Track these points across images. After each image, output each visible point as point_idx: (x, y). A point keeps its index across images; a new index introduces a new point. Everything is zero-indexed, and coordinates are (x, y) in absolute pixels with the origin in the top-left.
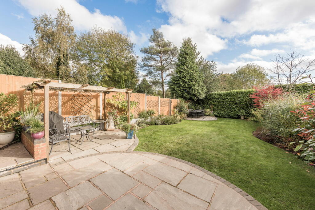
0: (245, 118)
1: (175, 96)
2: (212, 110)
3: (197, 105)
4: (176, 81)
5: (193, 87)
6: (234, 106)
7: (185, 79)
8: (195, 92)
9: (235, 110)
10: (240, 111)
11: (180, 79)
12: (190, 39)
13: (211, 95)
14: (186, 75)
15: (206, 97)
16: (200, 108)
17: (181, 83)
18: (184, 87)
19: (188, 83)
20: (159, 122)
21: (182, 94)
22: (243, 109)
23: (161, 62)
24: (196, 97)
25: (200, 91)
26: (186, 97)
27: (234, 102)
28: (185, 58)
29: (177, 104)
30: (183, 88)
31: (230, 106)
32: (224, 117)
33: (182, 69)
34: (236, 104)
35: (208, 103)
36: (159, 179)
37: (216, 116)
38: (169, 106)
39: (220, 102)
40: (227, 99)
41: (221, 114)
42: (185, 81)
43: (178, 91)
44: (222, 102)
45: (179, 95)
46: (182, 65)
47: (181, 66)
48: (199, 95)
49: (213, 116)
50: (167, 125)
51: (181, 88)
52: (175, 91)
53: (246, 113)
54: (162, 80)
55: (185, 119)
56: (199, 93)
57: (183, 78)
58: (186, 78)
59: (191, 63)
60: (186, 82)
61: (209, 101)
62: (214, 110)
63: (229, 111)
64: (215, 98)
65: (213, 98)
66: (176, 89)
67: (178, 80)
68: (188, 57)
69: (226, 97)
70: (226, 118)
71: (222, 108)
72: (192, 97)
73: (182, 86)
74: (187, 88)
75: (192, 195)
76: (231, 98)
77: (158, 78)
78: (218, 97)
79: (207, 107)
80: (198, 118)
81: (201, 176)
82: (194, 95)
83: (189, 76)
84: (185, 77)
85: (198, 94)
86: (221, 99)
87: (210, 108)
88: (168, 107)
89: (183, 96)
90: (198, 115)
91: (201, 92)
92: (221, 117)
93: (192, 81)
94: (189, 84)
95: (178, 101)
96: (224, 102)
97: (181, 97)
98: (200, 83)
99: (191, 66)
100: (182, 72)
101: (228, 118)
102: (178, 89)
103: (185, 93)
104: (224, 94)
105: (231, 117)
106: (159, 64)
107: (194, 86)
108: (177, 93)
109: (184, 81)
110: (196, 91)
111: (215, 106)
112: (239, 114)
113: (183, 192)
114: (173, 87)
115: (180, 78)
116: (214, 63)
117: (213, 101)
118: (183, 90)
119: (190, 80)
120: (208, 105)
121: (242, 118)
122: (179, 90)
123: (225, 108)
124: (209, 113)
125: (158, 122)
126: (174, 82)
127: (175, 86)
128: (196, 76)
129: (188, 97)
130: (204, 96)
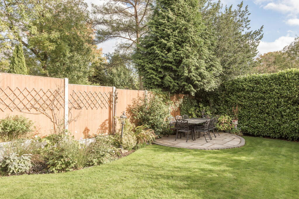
2: (236, 119)
3: (201, 106)
5: (185, 61)
6: (289, 108)
8: (190, 72)
9: (294, 120)
13: (233, 83)
14: (169, 32)
15: (222, 86)
16: (209, 113)
17: (158, 51)
18: (164, 59)
19: (175, 51)
21: (160, 77)
23: (136, 17)
24: (192, 84)
25: (203, 71)
26: (170, 86)
27: (290, 99)
30: (163, 62)
31: (280, 109)
32: (264, 137)
33: (163, 17)
35: (227, 101)
37: (246, 134)
38: (111, 108)
39: (254, 98)
40: (271, 90)
41: (257, 127)
42: (166, 45)
43: (150, 71)
44: (261, 98)
45: (153, 81)
48: (200, 79)
49: (237, 133)
51: (158, 63)
56: (200, 74)
57: (163, 38)
58: (169, 39)
60: (169, 50)
61: (229, 97)
62: (240, 118)
63: (277, 121)
64: (244, 89)
65: (239, 90)
67: (152, 45)
69: (271, 86)
70: (269, 137)
71: (260, 113)
72: (184, 85)
73: (160, 59)
74: (170, 62)
76: (283, 89)
78: (250, 87)
79: (225, 110)
82: (188, 80)
83: (176, 33)
84: (168, 36)
85: (196, 77)
86: (258, 92)
87: (231, 114)
88: (107, 110)
89: (162, 82)
91: (206, 73)
92: (258, 136)
94: (176, 54)
96: (264, 99)
97: (159, 86)
100: (161, 24)
101: (275, 138)
104: (266, 79)
105: (283, 138)
107: (188, 57)
108: (148, 77)
111: (244, 107)
116: (243, 9)
117: (240, 97)
118: (162, 67)
120: (228, 106)
122: (153, 70)
123: (268, 113)
124: (226, 126)
128: (193, 34)
129: (174, 86)
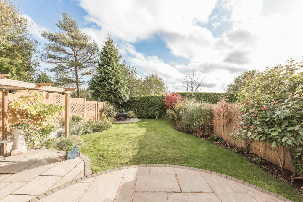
0: (158, 117)
1: (99, 99)
2: (134, 112)
3: (120, 107)
4: (100, 82)
5: (119, 90)
6: (151, 108)
7: (111, 81)
9: (152, 111)
10: (155, 112)
11: (104, 81)
12: (112, 40)
13: (133, 99)
14: (111, 77)
15: (130, 100)
16: (124, 110)
17: (107, 85)
18: (110, 89)
19: (114, 85)
20: (90, 129)
21: (107, 96)
22: (157, 110)
23: (76, 57)
24: (121, 100)
25: (125, 94)
26: (112, 100)
27: (151, 105)
28: (110, 59)
29: (103, 107)
31: (148, 108)
33: (107, 69)
34: (153, 106)
35: (130, 106)
36: (161, 192)
37: (138, 118)
38: (96, 110)
39: (140, 105)
40: (146, 102)
41: (141, 115)
43: (103, 93)
45: (104, 97)
46: (107, 66)
47: (105, 66)
49: (136, 118)
50: (100, 131)
51: (107, 90)
52: (99, 92)
53: (159, 113)
54: (77, 78)
55: (114, 122)
57: (109, 79)
59: (115, 65)
60: (111, 84)
61: (131, 104)
62: (136, 112)
63: (147, 112)
64: (137, 101)
65: (135, 101)
66: (101, 91)
67: (103, 81)
68: (112, 58)
69: (145, 100)
71: (142, 110)
72: (118, 100)
73: (107, 88)
74: (112, 90)
75: (199, 192)
76: (149, 101)
77: (69, 75)
78: (139, 100)
79: (130, 109)
80: (125, 120)
81: (186, 173)
82: (120, 98)
83: (114, 78)
84: (111, 78)
85: (123, 97)
86: (141, 102)
87: (132, 110)
88: (94, 111)
90: (125, 118)
93: (117, 84)
94: (114, 87)
95: (104, 103)
96: (144, 105)
97: (106, 100)
98: (125, 86)
99: (116, 68)
100: (107, 73)
102: (103, 90)
103: (110, 96)
104: (144, 98)
106: (72, 59)
108: (102, 95)
109: (109, 83)
110: (122, 94)
111: (137, 108)
112: (155, 114)
113: (191, 194)
114: (96, 88)
115: (105, 79)
117: (135, 104)
118: (108, 92)
119: (115, 82)
121: (157, 117)
123: (145, 110)
124: (132, 115)
125: (88, 129)
126: (98, 82)
127: (100, 88)
128: (121, 79)
129: (114, 99)
130: (128, 99)
